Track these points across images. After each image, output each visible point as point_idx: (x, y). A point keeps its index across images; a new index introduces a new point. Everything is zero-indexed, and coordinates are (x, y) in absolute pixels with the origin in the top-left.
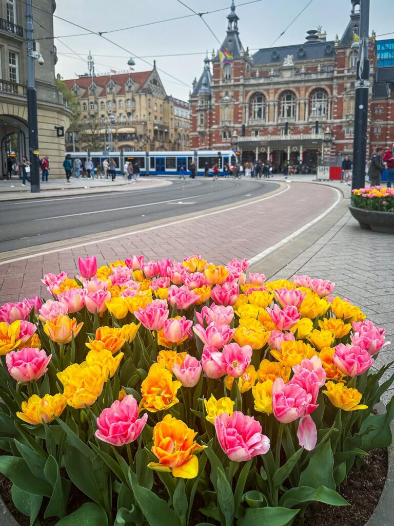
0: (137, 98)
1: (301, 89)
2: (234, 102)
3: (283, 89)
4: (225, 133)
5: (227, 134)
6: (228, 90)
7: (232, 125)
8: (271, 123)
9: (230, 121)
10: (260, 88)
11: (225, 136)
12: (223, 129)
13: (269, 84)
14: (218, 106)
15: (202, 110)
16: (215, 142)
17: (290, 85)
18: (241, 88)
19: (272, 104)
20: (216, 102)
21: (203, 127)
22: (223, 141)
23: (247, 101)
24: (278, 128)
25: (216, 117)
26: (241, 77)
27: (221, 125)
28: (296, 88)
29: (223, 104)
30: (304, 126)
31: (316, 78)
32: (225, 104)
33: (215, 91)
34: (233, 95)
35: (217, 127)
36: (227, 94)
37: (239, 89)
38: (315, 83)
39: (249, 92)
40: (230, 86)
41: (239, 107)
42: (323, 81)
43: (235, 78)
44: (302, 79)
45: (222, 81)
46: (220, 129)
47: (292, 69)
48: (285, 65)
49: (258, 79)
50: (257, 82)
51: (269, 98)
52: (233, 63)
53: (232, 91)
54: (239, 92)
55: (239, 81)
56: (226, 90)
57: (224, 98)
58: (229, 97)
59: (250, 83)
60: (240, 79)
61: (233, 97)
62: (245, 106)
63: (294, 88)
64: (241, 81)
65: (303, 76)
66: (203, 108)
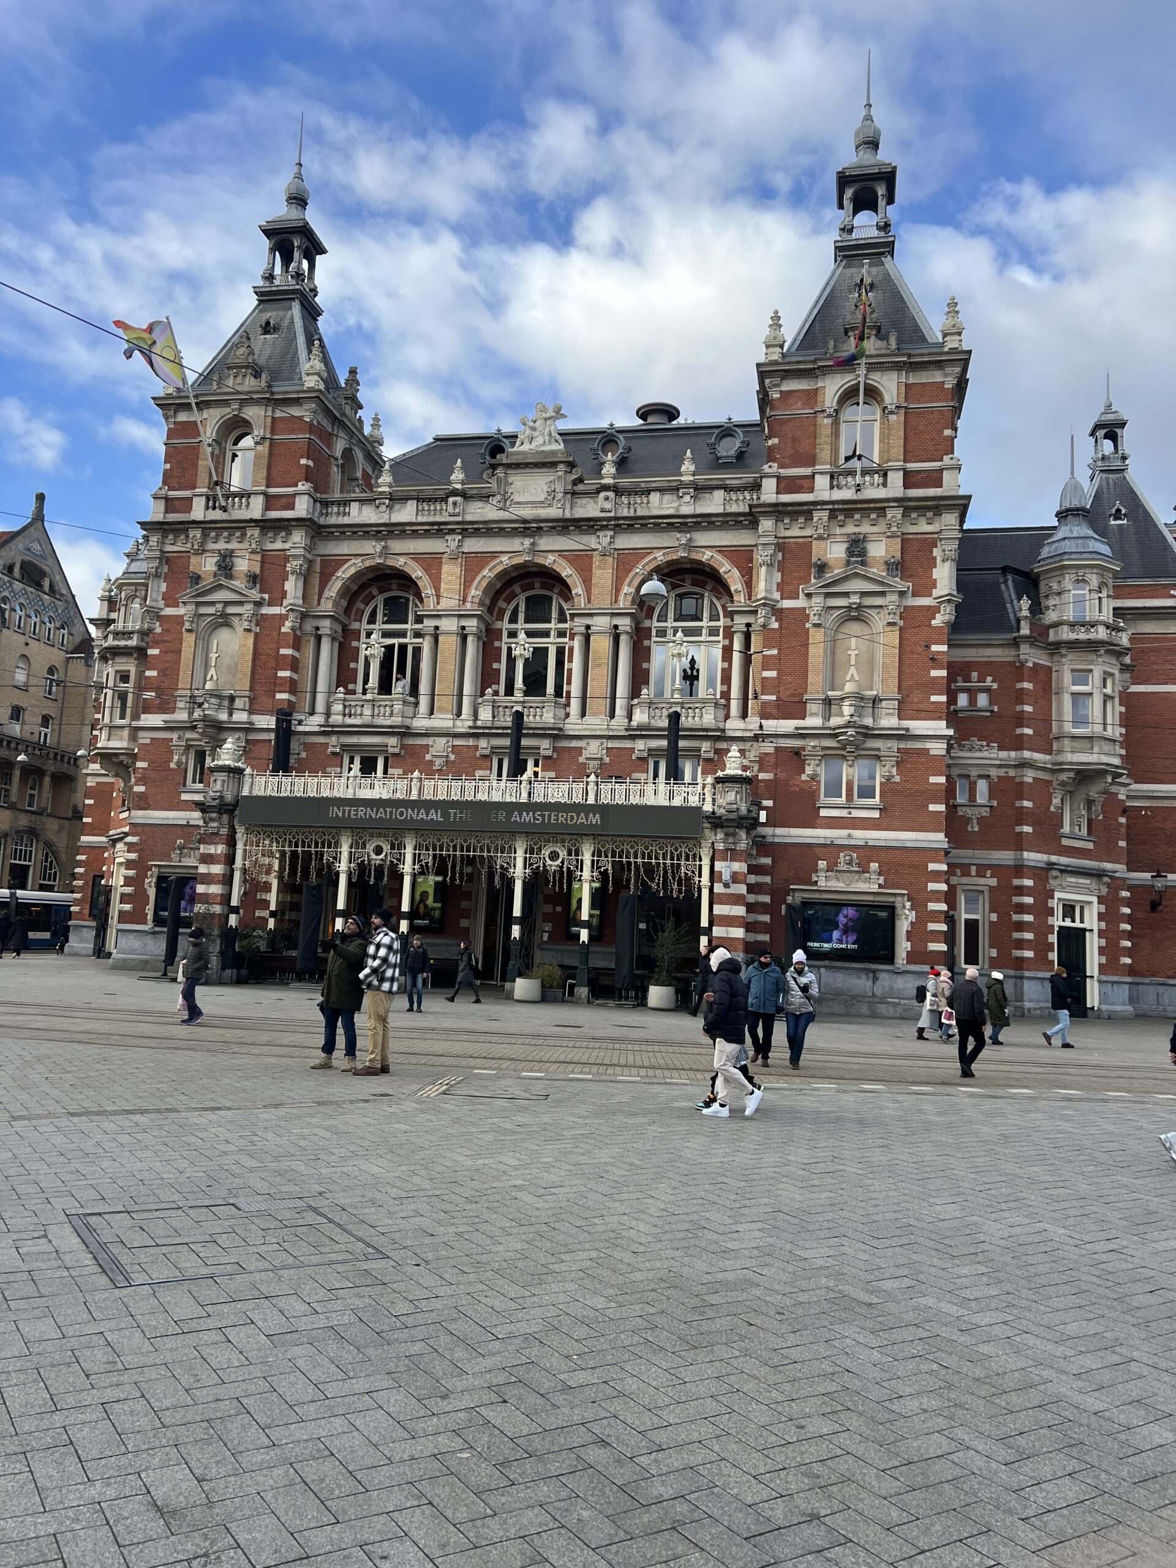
1: (596, 560)
2: (259, 604)
3: (506, 561)
4: (201, 759)
5: (210, 761)
6: (232, 545)
7: (241, 717)
8: (443, 721)
9: (232, 698)
11: (200, 775)
12: (189, 735)
13: (439, 530)
14: (179, 620)
15: (127, 652)
16: (145, 803)
18: (300, 538)
19: (449, 625)
20: (170, 599)
21: (126, 734)
22: (184, 796)
23: (327, 607)
24: (476, 746)
26: (303, 488)
27: (179, 716)
28: (572, 558)
29: (203, 610)
30: (611, 744)
31: (671, 512)
32: (211, 610)
33: (169, 548)
34: (258, 571)
35: (161, 724)
36: (225, 566)
37: (287, 546)
38: (665, 536)
39: (340, 561)
40: (245, 528)
41: (283, 630)
42: (706, 529)
43: (273, 490)
44: (603, 515)
45: (208, 499)
46: (175, 736)
47: (553, 465)
48: (526, 447)
49: (387, 502)
50: (384, 518)
51: (438, 596)
52: (269, 420)
53: (253, 552)
54: (287, 559)
55: (291, 507)
56: (221, 545)
57: (208, 581)
58: (237, 578)
59: (346, 520)
60: (294, 495)
61: (253, 579)
62: (317, 629)
63: (564, 557)
64: (302, 508)
65: (607, 499)
66: (130, 643)
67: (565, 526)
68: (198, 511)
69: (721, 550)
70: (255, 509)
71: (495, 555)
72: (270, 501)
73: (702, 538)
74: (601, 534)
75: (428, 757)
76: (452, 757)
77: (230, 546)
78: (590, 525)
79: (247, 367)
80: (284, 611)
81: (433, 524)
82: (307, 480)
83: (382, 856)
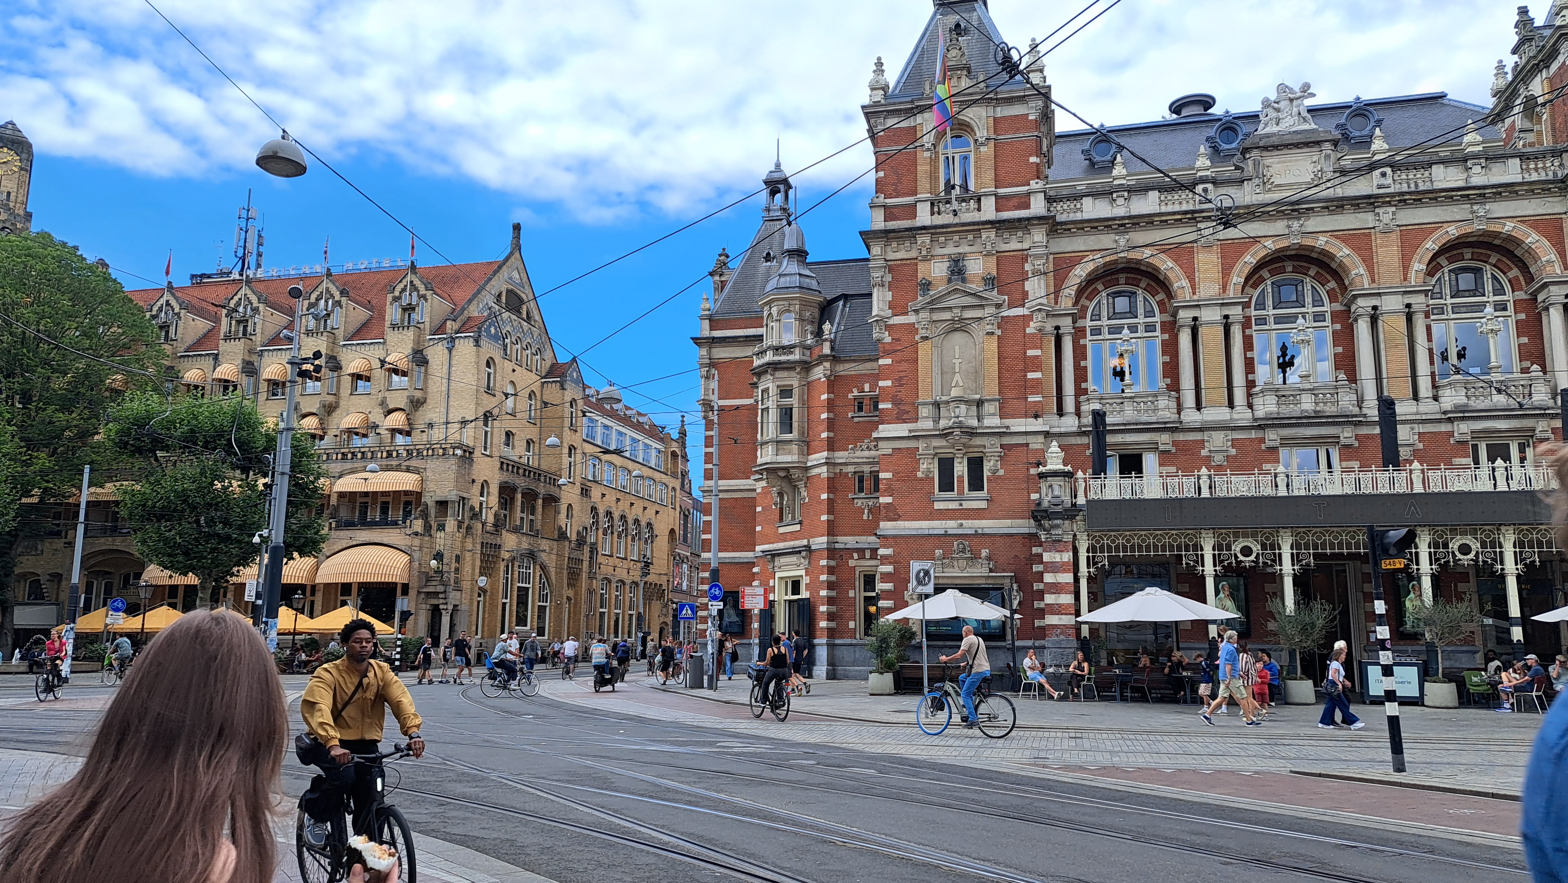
0: (436, 354)
1: (1378, 240)
2: (998, 306)
3: (1271, 245)
4: (946, 466)
5: (961, 469)
6: (964, 249)
7: (992, 421)
8: (1216, 413)
9: (980, 403)
10: (1140, 237)
11: (947, 484)
12: (936, 443)
13: (1191, 217)
14: (911, 328)
15: (788, 366)
16: (893, 514)
17: (1313, 224)
18: (1039, 235)
19: (1211, 315)
20: (897, 308)
21: (795, 448)
22: (937, 506)
23: (1066, 303)
24: (1262, 440)
25: (899, 382)
26: (1035, 185)
27: (926, 425)
28: (1347, 237)
29: (936, 316)
30: (1422, 428)
31: (1461, 184)
32: (947, 315)
33: (891, 256)
34: (994, 273)
35: (906, 434)
36: (957, 270)
37: (1026, 246)
38: (1455, 209)
39: (1075, 260)
40: (979, 230)
41: (1028, 331)
42: (1507, 198)
43: (1002, 191)
44: (1382, 191)
45: (932, 204)
46: (921, 445)
47: (1318, 143)
48: (1272, 129)
49: (1126, 194)
50: (1120, 212)
51: (1193, 287)
52: (991, 120)
53: (989, 254)
54: (1025, 259)
55: (1027, 206)
56: (950, 250)
57: (941, 288)
58: (972, 282)
59: (1079, 216)
60: (1028, 194)
61: (990, 281)
62: (1057, 328)
63: (1337, 237)
64: (1038, 206)
65: (1384, 175)
66: (791, 357)
67: (1338, 205)
68: (924, 216)
69: (1523, 220)
70: (989, 210)
71: (1255, 240)
72: (1001, 202)
73: (1499, 209)
74: (1380, 211)
75: (1204, 453)
76: (1233, 452)
77: (960, 250)
78: (1370, 202)
79: (962, 69)
80: (1026, 312)
81: (1186, 213)
82: (1038, 178)
83: (1252, 558)
